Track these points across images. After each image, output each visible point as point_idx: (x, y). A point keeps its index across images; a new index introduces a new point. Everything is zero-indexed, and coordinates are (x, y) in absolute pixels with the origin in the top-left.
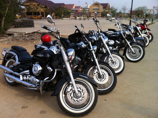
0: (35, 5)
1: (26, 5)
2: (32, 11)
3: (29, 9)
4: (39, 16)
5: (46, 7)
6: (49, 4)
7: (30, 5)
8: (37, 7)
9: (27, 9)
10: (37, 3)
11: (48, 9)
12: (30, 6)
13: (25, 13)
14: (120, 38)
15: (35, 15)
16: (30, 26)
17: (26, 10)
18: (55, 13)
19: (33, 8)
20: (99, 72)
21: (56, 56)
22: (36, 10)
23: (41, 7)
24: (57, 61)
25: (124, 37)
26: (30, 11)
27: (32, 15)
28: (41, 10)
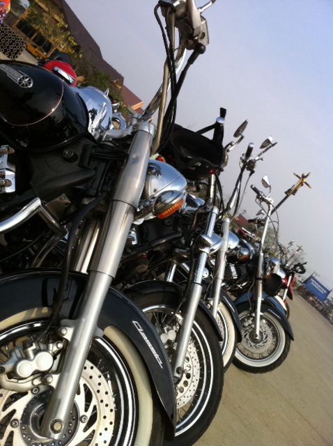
0: (57, 22)
1: (36, 4)
2: (38, 29)
3: (35, 19)
4: (45, 54)
5: (77, 49)
6: (90, 49)
7: (46, 12)
8: (58, 31)
9: (32, 14)
10: (66, 21)
11: (78, 56)
12: (44, 14)
13: (17, 18)
14: (247, 266)
15: (36, 43)
16: (6, 51)
17: (26, 13)
18: (85, 80)
19: (45, 25)
20: (178, 347)
21: (86, 141)
22: (50, 36)
23: (66, 39)
24: (74, 166)
25: (261, 271)
26: (34, 26)
27: (30, 37)
28: (60, 47)
